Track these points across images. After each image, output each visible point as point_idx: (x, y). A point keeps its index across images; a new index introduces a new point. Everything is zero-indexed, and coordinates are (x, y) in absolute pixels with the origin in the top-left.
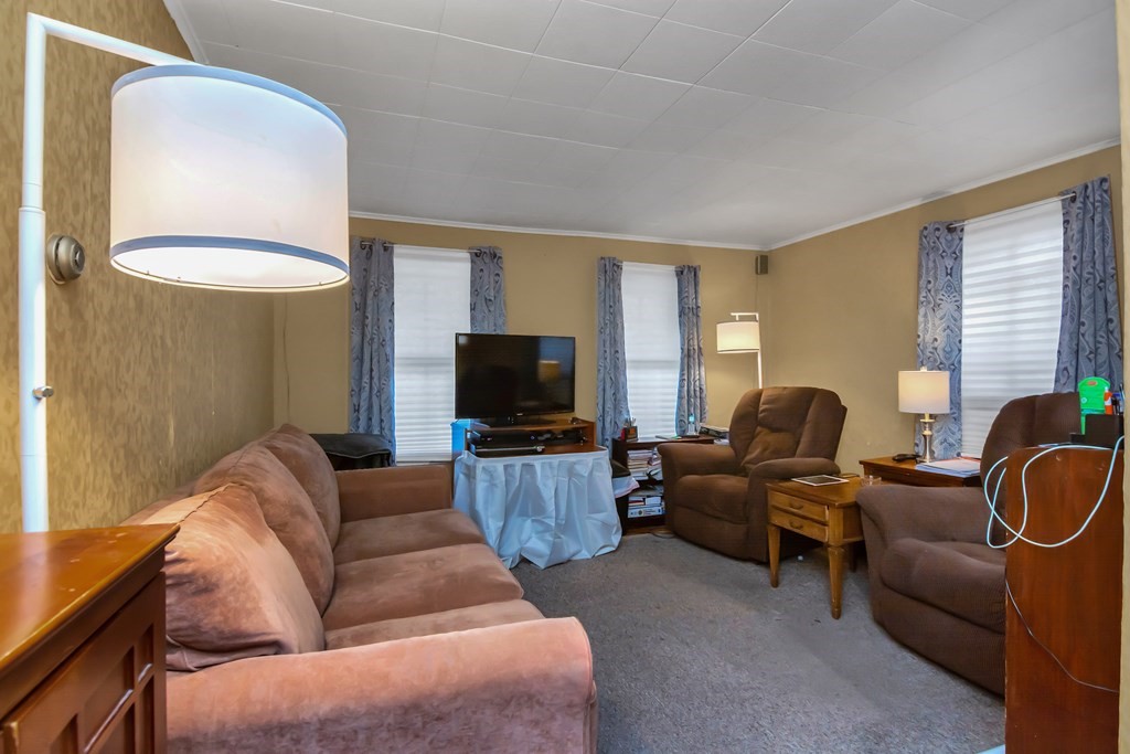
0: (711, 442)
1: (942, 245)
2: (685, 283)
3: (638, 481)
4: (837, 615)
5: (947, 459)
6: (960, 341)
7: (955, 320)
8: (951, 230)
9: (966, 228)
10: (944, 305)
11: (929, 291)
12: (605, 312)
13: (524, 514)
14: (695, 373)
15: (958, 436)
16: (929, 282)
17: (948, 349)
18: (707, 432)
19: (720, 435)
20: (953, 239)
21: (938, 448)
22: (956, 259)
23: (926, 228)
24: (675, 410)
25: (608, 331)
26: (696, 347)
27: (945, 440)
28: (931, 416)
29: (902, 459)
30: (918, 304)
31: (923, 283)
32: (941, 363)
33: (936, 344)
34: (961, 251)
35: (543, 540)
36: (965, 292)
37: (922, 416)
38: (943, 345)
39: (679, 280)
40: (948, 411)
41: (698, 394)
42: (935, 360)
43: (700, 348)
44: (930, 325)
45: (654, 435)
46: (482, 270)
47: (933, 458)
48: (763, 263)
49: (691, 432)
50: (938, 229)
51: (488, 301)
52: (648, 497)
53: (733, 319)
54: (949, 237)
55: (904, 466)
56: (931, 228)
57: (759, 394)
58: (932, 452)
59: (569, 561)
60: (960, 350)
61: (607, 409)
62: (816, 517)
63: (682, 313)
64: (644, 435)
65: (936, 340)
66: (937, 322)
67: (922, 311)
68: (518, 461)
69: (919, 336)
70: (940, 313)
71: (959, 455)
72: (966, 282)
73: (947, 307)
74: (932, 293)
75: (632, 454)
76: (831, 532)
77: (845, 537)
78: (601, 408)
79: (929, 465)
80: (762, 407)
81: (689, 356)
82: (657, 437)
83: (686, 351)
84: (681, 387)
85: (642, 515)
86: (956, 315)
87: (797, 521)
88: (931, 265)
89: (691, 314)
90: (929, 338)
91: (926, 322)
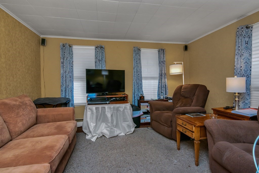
0: (167, 101)
1: (244, 33)
2: (160, 54)
3: (143, 112)
4: (197, 165)
5: (245, 109)
6: (251, 67)
7: (249, 60)
8: (247, 28)
9: (254, 27)
10: (245, 55)
11: (239, 50)
12: (135, 63)
13: (103, 121)
14: (163, 80)
15: (249, 100)
16: (239, 47)
17: (246, 70)
18: (167, 98)
19: (170, 99)
20: (248, 31)
21: (241, 104)
22: (249, 38)
23: (238, 28)
24: (157, 91)
25: (136, 68)
26: (164, 73)
27: (244, 102)
28: (238, 93)
29: (227, 108)
30: (235, 55)
31: (237, 47)
32: (243, 75)
33: (241, 68)
34: (251, 35)
35: (107, 130)
36: (253, 49)
37: (235, 93)
38: (244, 68)
39: (159, 53)
40: (245, 92)
41: (164, 87)
42: (241, 74)
43: (165, 73)
44: (239, 62)
45: (150, 99)
46: (98, 52)
47: (239, 109)
48: (186, 48)
49: (162, 98)
50: (243, 28)
51: (99, 60)
52: (147, 117)
53: (175, 64)
54: (247, 30)
55: (228, 111)
56: (240, 28)
57: (182, 86)
58: (239, 106)
59: (117, 136)
60: (251, 70)
61: (135, 91)
62: (190, 129)
63: (160, 63)
64: (146, 98)
65: (241, 67)
66: (242, 60)
67: (236, 57)
68: (100, 106)
69: (235, 66)
70: (243, 57)
71: (249, 107)
72: (253, 46)
73: (246, 55)
74: (240, 50)
75: (142, 104)
76: (195, 135)
77: (200, 137)
78: (134, 91)
79: (237, 111)
80: (182, 90)
81: (161, 76)
82: (151, 99)
83: (160, 74)
84: (159, 85)
85: (145, 122)
86: (249, 58)
87: (185, 130)
88: (240, 41)
89: (162, 63)
90: (239, 66)
91: (238, 61)
